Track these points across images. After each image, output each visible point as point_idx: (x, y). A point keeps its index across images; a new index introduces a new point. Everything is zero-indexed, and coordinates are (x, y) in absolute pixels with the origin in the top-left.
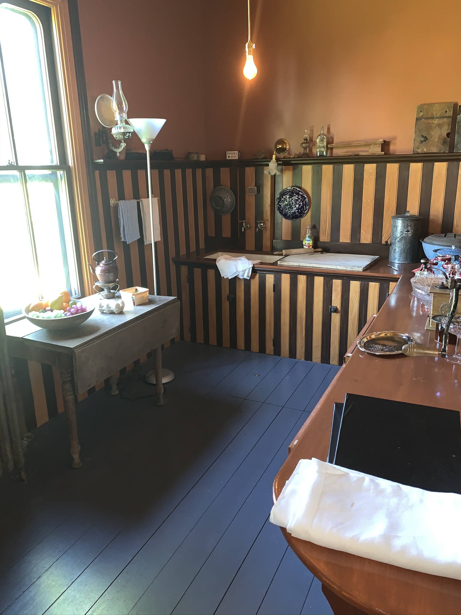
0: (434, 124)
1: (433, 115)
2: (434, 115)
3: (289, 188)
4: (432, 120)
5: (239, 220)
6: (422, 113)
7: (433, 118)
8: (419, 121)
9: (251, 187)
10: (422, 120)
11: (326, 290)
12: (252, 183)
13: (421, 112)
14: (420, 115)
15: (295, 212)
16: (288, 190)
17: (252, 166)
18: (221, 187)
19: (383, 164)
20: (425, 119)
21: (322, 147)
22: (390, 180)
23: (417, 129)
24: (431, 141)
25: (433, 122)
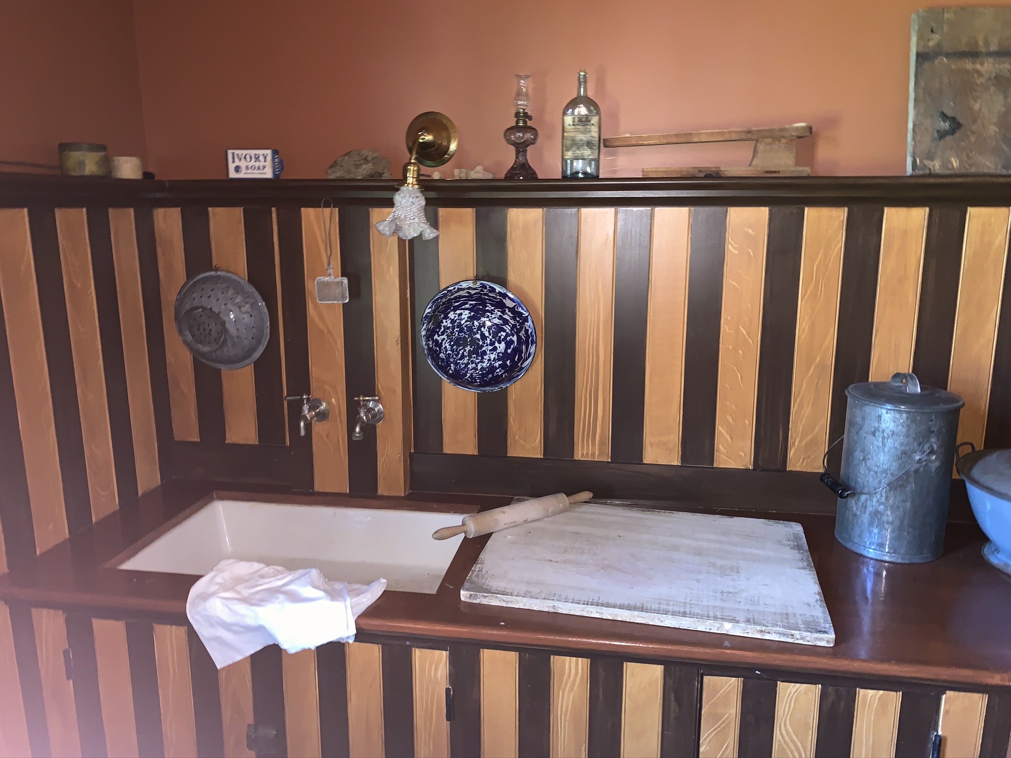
0: (979, 73)
1: (977, 43)
2: (981, 43)
3: (464, 285)
4: (974, 63)
5: (285, 394)
6: (936, 37)
7: (974, 55)
8: (926, 65)
9: (327, 279)
10: (937, 62)
11: (672, 716)
12: (329, 263)
13: (932, 31)
14: (931, 44)
15: (492, 369)
16: (463, 289)
17: (327, 205)
18: (213, 273)
19: (794, 209)
20: (948, 55)
21: (582, 145)
22: (817, 263)
23: (921, 91)
24: (973, 132)
25: (978, 67)
